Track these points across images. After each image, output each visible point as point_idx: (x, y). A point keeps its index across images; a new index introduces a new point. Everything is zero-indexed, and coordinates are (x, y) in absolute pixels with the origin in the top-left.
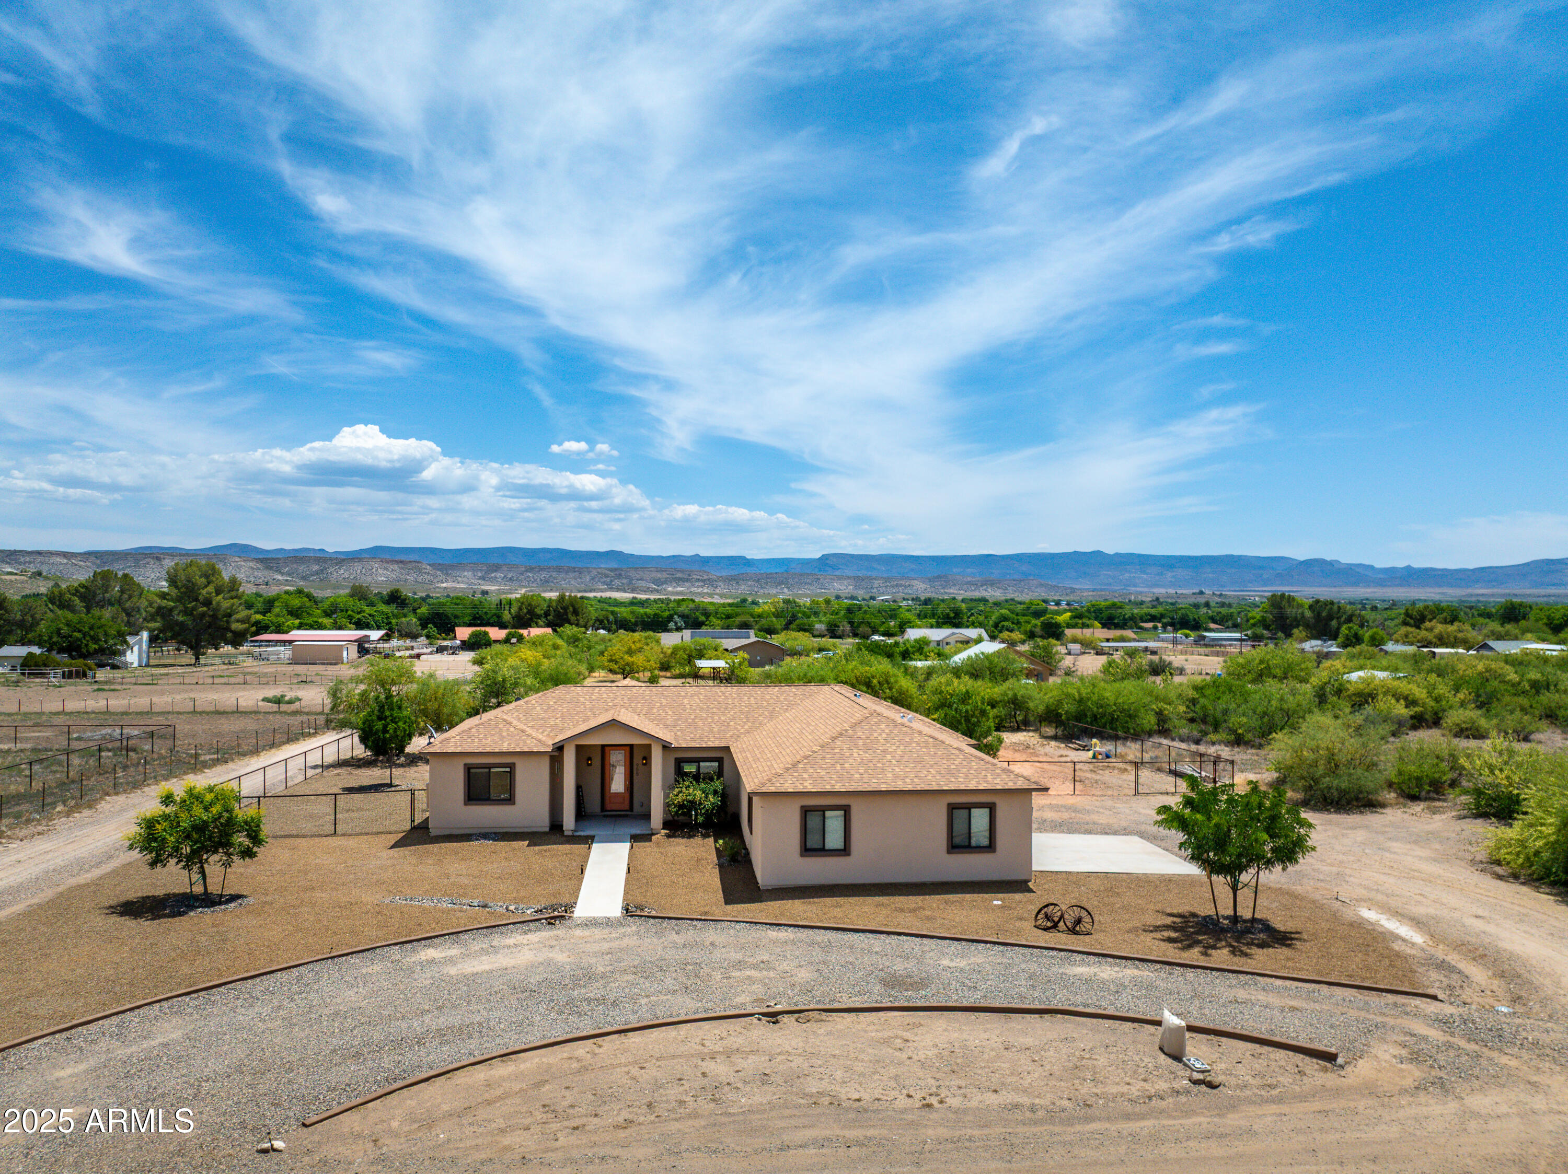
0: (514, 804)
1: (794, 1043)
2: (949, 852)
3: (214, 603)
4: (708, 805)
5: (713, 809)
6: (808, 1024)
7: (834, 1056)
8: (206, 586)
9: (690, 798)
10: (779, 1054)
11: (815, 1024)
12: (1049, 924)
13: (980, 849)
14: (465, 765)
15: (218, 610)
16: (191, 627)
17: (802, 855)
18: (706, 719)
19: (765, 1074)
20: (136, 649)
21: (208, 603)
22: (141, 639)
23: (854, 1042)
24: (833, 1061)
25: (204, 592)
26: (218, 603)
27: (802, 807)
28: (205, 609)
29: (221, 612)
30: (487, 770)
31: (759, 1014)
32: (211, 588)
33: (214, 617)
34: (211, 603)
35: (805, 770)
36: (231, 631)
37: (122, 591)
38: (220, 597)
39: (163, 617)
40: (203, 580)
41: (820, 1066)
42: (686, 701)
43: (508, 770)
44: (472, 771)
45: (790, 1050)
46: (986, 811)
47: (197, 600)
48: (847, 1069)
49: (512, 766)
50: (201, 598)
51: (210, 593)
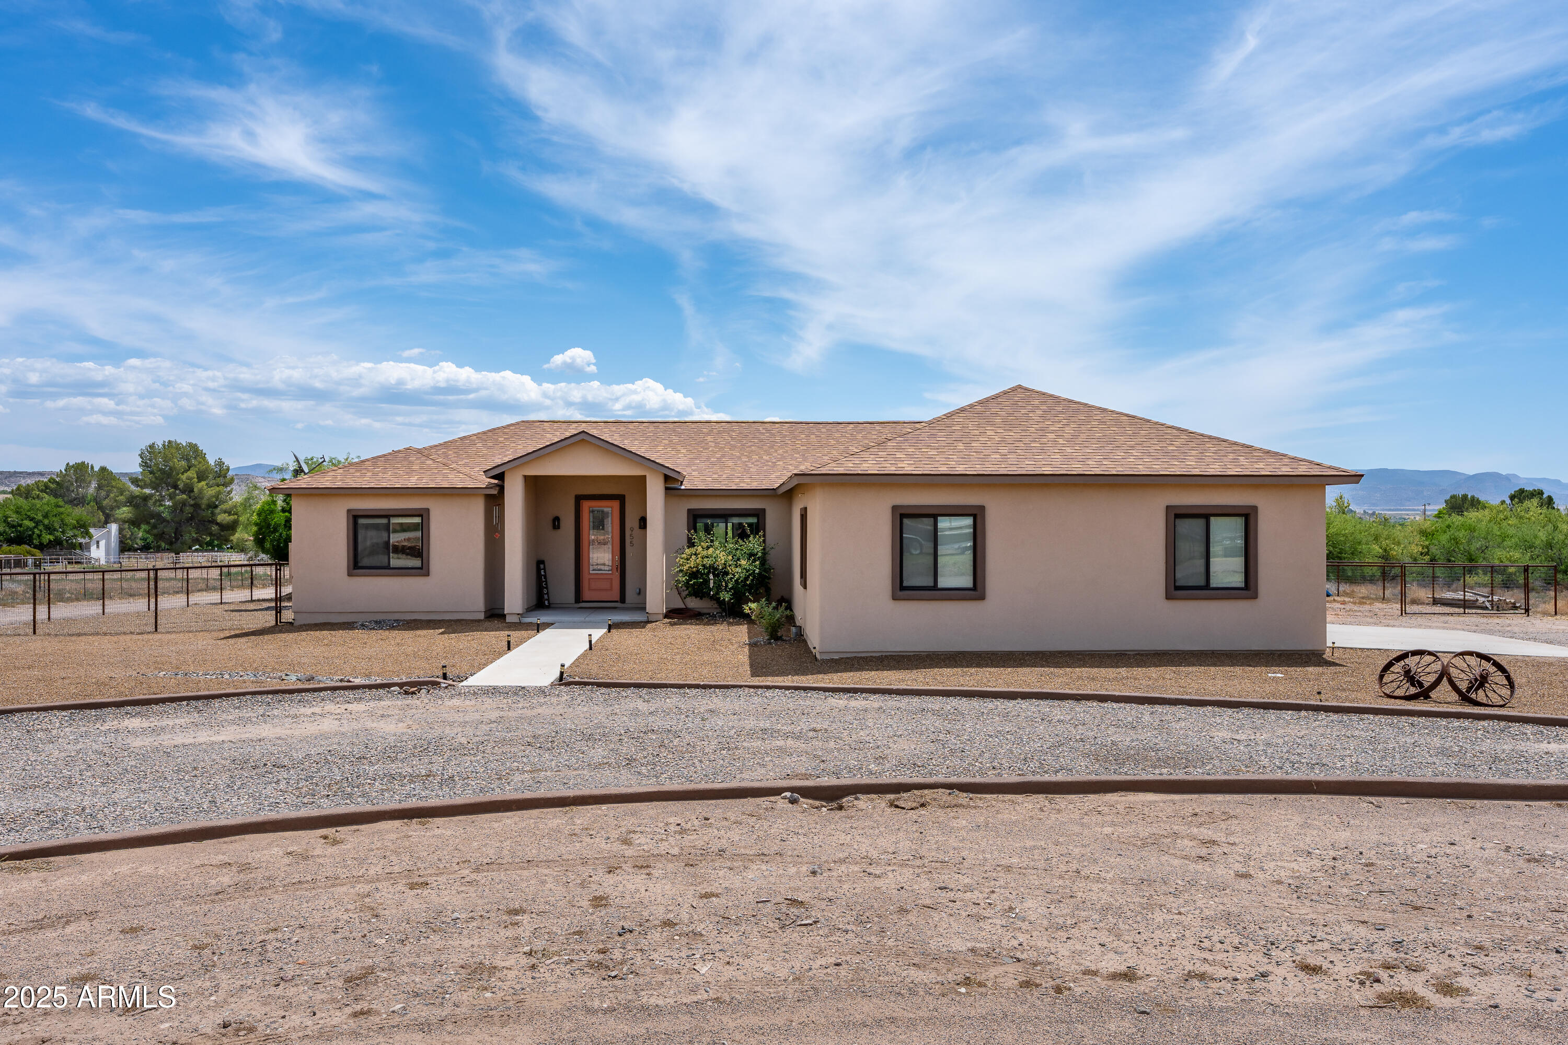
0: (427, 574)
1: (882, 842)
2: (1168, 597)
3: (195, 490)
4: (738, 572)
5: (746, 578)
6: (922, 811)
7: (1008, 869)
8: (186, 471)
9: (707, 562)
10: (842, 861)
11: (940, 812)
12: (1413, 690)
13: (1228, 593)
14: (349, 511)
15: (202, 498)
16: (169, 518)
17: (895, 598)
18: (739, 458)
19: (794, 902)
20: (102, 543)
21: (189, 490)
22: (109, 532)
23: (1057, 844)
24: (1003, 878)
25: (184, 477)
26: (201, 491)
27: (894, 508)
28: (184, 496)
29: (204, 502)
30: (384, 521)
31: (792, 790)
32: (192, 473)
33: (197, 506)
34: (192, 491)
35: (899, 449)
36: (217, 524)
37: (100, 487)
38: (203, 483)
39: (136, 506)
40: (183, 463)
41: (969, 889)
42: (709, 438)
43: (417, 520)
44: (362, 521)
45: (874, 854)
46: (1237, 523)
47: (176, 487)
48: (1055, 898)
49: (424, 514)
50: (181, 486)
51: (190, 479)
